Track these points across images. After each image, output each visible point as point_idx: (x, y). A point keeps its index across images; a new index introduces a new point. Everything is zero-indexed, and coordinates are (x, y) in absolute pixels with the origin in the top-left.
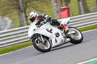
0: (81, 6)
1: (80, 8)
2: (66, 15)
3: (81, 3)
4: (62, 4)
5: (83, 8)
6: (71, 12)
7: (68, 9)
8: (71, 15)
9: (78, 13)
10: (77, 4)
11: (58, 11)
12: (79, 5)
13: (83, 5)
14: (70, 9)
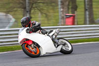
0: (87, 16)
1: (85, 18)
2: (71, 23)
3: (87, 13)
4: (68, 10)
5: (89, 18)
6: (76, 20)
7: (74, 16)
8: (76, 23)
9: (83, 22)
10: (83, 13)
11: (63, 17)
12: (85, 15)
13: (89, 14)
14: (76, 17)
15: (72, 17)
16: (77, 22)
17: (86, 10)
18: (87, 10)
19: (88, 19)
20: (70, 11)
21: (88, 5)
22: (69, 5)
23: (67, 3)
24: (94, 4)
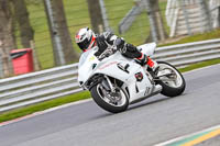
0: (59, 47)
1: (55, 52)
2: (26, 69)
3: (58, 39)
4: (14, 41)
5: (64, 50)
6: (35, 61)
7: (29, 53)
8: (36, 67)
9: (52, 62)
10: (49, 42)
11: (6, 59)
12: (54, 44)
13: (62, 43)
14: (34, 54)
15: (26, 56)
16: (39, 63)
17: (53, 34)
18: (55, 33)
19: (61, 54)
20: (19, 42)
21: (55, 22)
22: (13, 30)
23: (9, 26)
24: (68, 17)
